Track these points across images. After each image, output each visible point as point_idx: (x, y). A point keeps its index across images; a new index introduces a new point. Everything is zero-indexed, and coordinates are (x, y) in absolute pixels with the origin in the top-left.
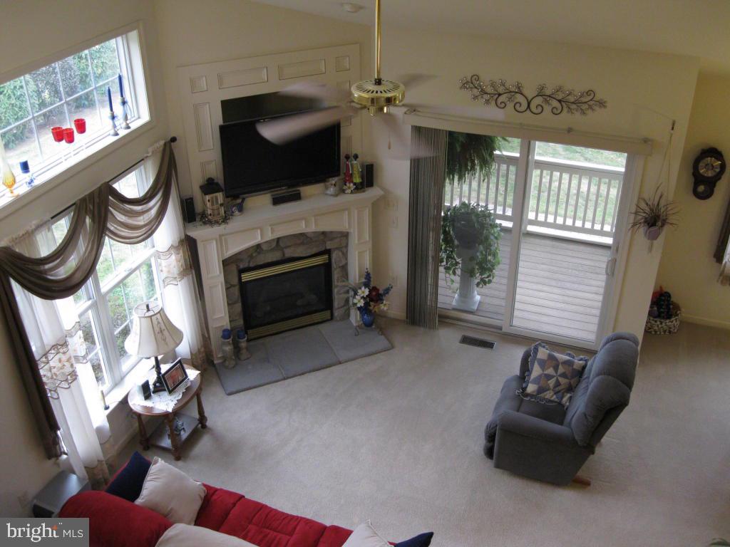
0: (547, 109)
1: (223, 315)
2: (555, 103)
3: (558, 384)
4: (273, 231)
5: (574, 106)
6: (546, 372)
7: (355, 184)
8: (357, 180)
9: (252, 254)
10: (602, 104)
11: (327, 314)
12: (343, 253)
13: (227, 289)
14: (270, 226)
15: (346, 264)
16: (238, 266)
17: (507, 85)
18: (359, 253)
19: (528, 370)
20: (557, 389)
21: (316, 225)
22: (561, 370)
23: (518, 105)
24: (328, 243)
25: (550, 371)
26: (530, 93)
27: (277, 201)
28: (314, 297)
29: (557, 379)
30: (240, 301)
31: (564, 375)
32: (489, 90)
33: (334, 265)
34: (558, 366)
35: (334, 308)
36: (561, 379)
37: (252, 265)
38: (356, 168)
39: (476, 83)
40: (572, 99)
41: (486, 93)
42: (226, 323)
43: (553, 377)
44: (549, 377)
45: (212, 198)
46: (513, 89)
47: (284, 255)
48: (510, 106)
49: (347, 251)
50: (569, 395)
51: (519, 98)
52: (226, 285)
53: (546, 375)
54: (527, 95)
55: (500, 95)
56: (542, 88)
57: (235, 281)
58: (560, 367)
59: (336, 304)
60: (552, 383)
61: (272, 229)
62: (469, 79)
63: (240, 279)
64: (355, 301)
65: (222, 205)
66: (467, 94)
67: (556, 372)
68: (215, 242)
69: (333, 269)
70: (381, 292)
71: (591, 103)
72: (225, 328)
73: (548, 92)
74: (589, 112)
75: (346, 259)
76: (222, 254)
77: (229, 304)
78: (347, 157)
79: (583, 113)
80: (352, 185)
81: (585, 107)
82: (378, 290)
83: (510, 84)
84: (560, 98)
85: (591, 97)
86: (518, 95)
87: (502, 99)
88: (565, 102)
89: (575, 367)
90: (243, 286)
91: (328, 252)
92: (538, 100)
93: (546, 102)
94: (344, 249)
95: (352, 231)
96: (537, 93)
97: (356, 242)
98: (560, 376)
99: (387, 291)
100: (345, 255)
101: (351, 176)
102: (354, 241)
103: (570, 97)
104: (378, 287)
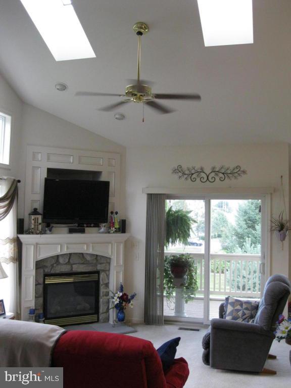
0: (217, 179)
1: (32, 299)
2: (221, 175)
3: (244, 314)
4: (67, 248)
5: (231, 175)
6: (236, 308)
7: (115, 228)
8: (117, 226)
9: (53, 264)
10: (244, 172)
11: (95, 317)
12: (107, 275)
13: (36, 285)
14: (67, 244)
15: (108, 283)
16: (44, 271)
17: (196, 169)
18: (117, 272)
19: (224, 311)
20: (244, 317)
21: (93, 249)
22: (244, 306)
23: (202, 179)
24: (99, 266)
25: (238, 307)
26: (208, 171)
27: (71, 231)
28: (87, 305)
29: (243, 311)
30: (42, 296)
31: (246, 309)
32: (187, 172)
33: (101, 282)
34: (242, 304)
35: (100, 314)
36: (245, 311)
37: (53, 272)
38: (117, 219)
39: (180, 169)
40: (229, 171)
41: (186, 174)
42: (32, 305)
43: (240, 310)
44: (238, 311)
45: (35, 218)
46: (199, 171)
47: (72, 269)
48: (198, 180)
49: (109, 275)
50: (252, 320)
51: (203, 175)
52: (36, 283)
53: (236, 310)
54: (206, 172)
55: (192, 174)
56: (214, 168)
57: (41, 280)
58: (244, 305)
59: (101, 310)
60: (240, 313)
61: (67, 246)
62: (176, 168)
63: (44, 281)
64: (114, 300)
65: (40, 224)
66: (176, 176)
67: (242, 308)
68: (33, 247)
69: (100, 285)
70: (129, 297)
71: (239, 172)
72: (31, 308)
73: (217, 170)
74: (239, 177)
75: (108, 279)
76: (37, 257)
77: (36, 297)
78: (112, 213)
79: (236, 178)
80: (114, 228)
81: (236, 175)
82: (127, 296)
83: (198, 167)
84: (223, 172)
85: (239, 169)
86: (201, 173)
87: (194, 176)
88: (226, 174)
89: (252, 304)
90: (46, 287)
91: (98, 272)
92: (213, 175)
93: (216, 174)
94: (107, 271)
95: (112, 257)
96: (211, 171)
97: (115, 264)
98: (244, 309)
99: (133, 297)
100: (108, 276)
101: (113, 224)
102: (114, 264)
103: (228, 171)
104: (127, 294)
